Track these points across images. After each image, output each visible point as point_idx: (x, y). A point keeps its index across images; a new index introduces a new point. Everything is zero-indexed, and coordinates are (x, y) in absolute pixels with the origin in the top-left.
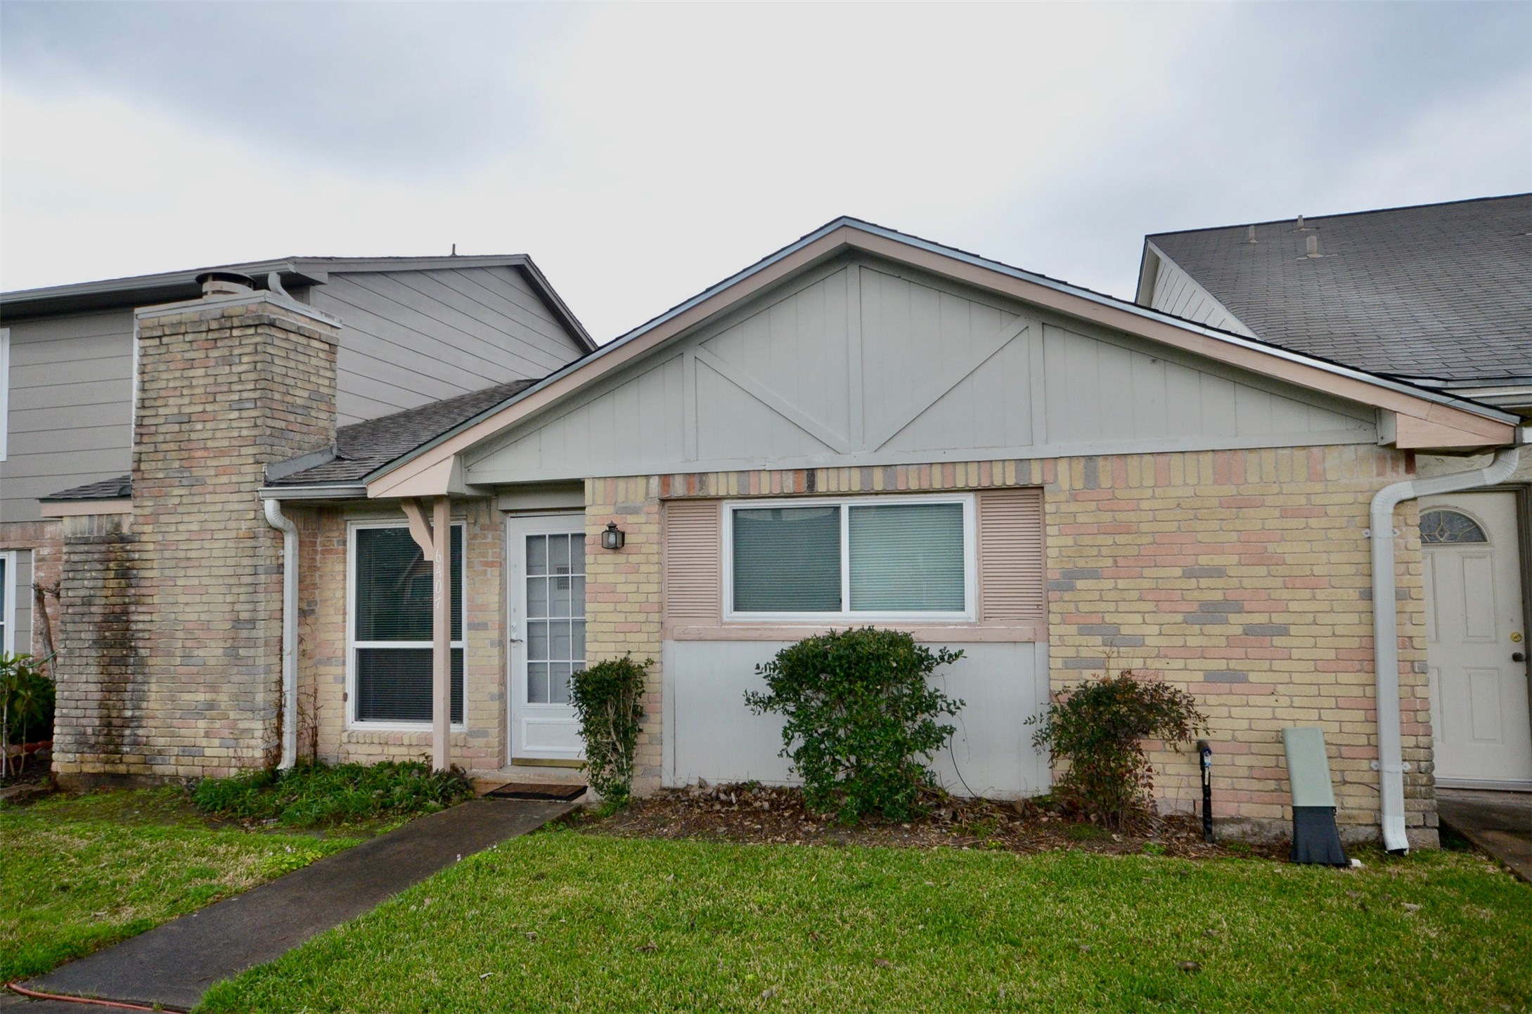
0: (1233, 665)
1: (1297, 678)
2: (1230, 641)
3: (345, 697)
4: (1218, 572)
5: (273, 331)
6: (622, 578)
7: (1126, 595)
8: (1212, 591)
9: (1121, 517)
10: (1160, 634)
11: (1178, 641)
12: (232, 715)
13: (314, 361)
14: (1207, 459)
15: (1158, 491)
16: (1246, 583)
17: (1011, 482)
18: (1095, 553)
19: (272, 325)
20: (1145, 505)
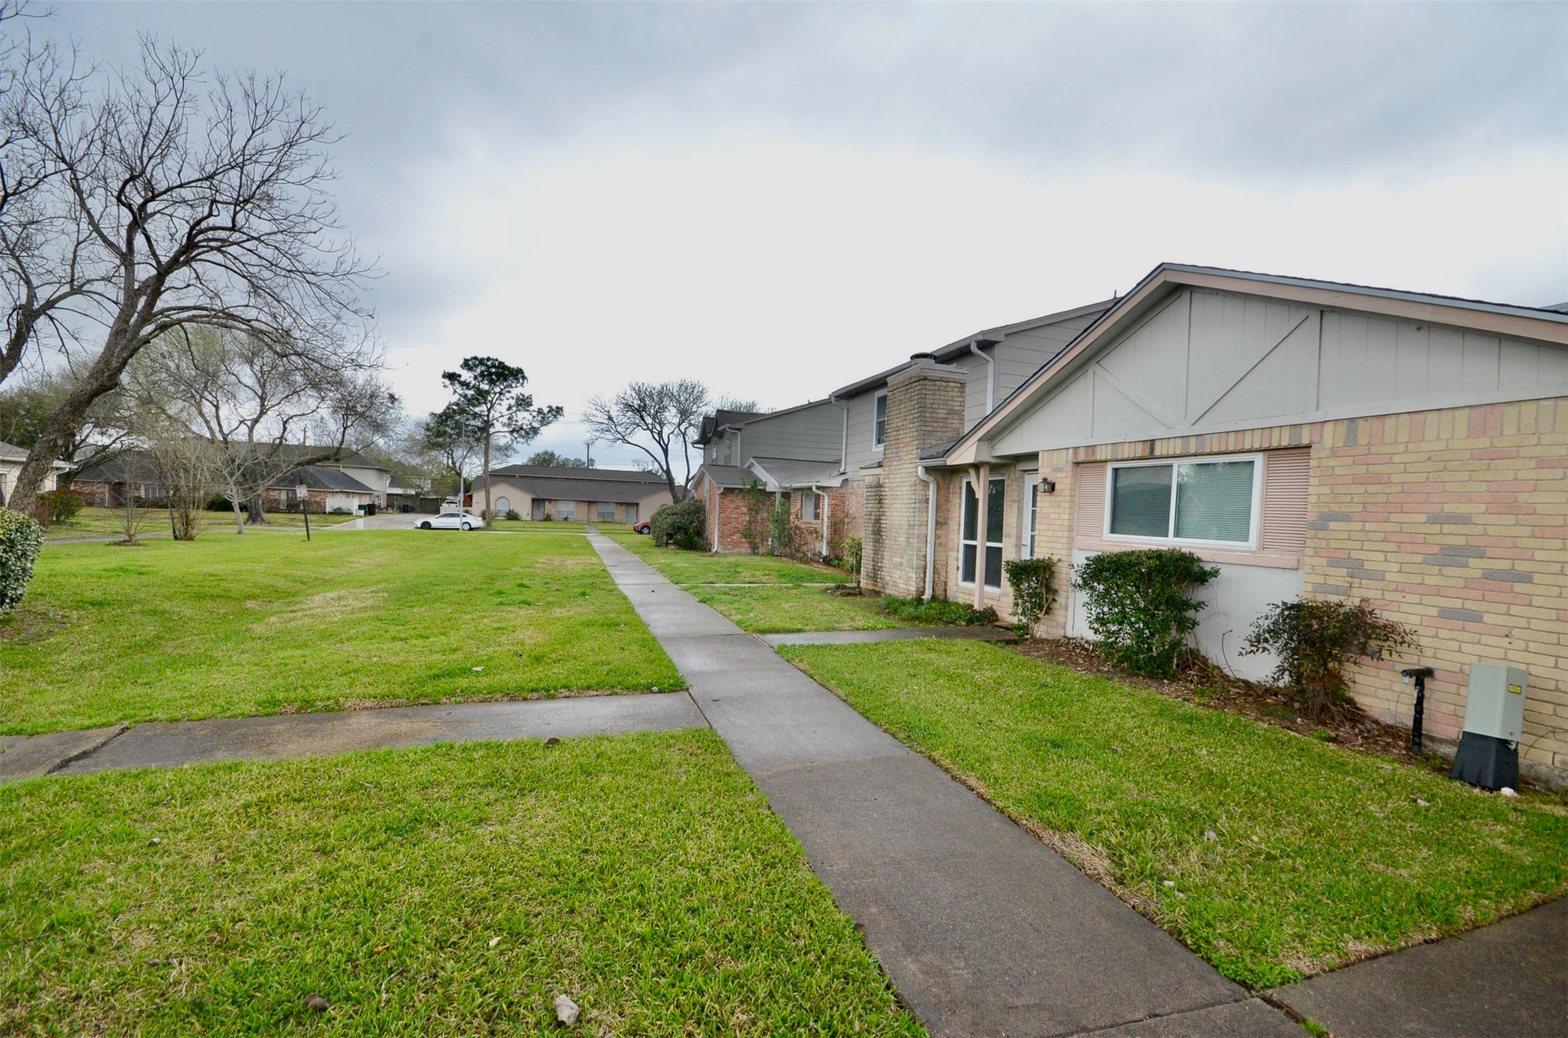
0: (1468, 605)
1: (1534, 624)
2: (1469, 583)
3: (958, 568)
4: (1465, 520)
5: (926, 382)
6: (1052, 510)
7: (1371, 536)
8: (1454, 536)
9: (1373, 469)
10: (1400, 571)
11: (1418, 579)
12: (907, 569)
13: (951, 394)
14: (1462, 416)
15: (1411, 447)
16: (1491, 530)
17: (1285, 443)
18: (1348, 500)
19: (925, 379)
20: (1396, 459)
